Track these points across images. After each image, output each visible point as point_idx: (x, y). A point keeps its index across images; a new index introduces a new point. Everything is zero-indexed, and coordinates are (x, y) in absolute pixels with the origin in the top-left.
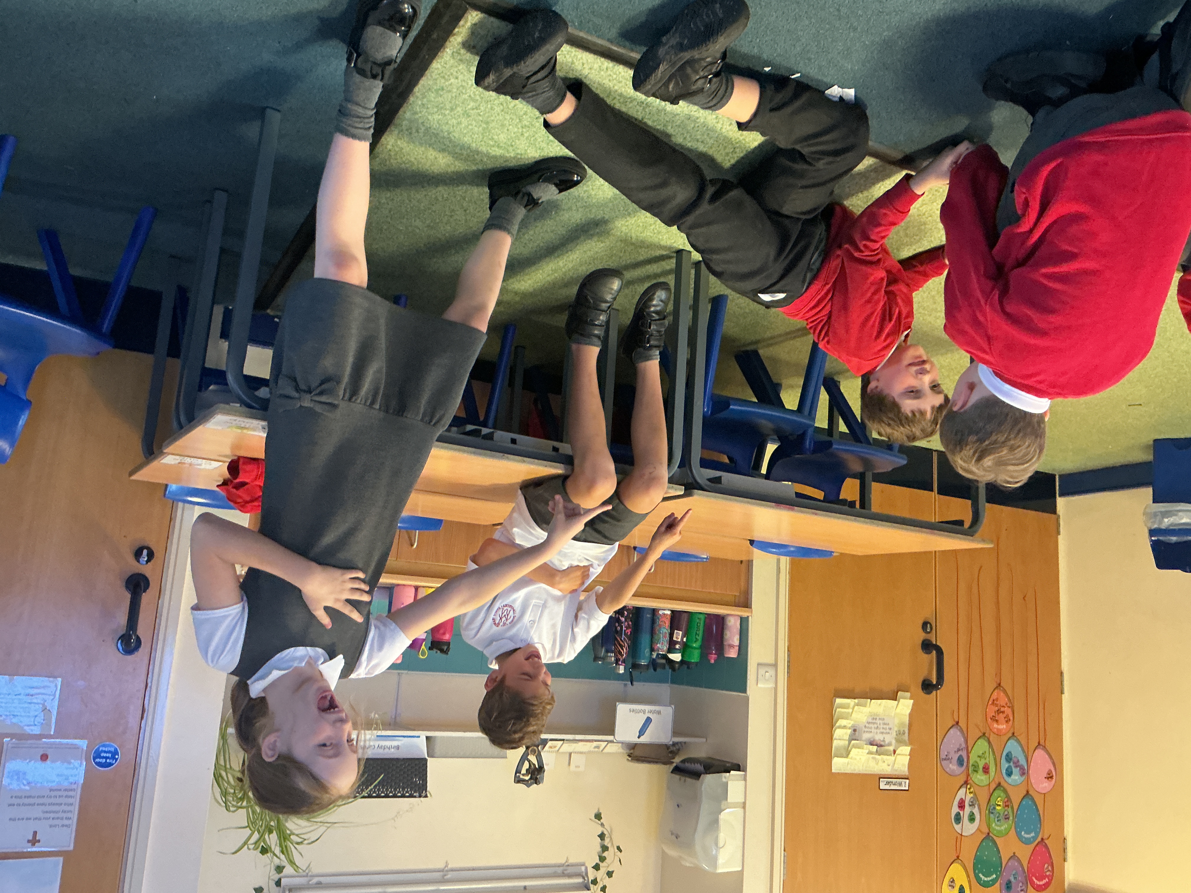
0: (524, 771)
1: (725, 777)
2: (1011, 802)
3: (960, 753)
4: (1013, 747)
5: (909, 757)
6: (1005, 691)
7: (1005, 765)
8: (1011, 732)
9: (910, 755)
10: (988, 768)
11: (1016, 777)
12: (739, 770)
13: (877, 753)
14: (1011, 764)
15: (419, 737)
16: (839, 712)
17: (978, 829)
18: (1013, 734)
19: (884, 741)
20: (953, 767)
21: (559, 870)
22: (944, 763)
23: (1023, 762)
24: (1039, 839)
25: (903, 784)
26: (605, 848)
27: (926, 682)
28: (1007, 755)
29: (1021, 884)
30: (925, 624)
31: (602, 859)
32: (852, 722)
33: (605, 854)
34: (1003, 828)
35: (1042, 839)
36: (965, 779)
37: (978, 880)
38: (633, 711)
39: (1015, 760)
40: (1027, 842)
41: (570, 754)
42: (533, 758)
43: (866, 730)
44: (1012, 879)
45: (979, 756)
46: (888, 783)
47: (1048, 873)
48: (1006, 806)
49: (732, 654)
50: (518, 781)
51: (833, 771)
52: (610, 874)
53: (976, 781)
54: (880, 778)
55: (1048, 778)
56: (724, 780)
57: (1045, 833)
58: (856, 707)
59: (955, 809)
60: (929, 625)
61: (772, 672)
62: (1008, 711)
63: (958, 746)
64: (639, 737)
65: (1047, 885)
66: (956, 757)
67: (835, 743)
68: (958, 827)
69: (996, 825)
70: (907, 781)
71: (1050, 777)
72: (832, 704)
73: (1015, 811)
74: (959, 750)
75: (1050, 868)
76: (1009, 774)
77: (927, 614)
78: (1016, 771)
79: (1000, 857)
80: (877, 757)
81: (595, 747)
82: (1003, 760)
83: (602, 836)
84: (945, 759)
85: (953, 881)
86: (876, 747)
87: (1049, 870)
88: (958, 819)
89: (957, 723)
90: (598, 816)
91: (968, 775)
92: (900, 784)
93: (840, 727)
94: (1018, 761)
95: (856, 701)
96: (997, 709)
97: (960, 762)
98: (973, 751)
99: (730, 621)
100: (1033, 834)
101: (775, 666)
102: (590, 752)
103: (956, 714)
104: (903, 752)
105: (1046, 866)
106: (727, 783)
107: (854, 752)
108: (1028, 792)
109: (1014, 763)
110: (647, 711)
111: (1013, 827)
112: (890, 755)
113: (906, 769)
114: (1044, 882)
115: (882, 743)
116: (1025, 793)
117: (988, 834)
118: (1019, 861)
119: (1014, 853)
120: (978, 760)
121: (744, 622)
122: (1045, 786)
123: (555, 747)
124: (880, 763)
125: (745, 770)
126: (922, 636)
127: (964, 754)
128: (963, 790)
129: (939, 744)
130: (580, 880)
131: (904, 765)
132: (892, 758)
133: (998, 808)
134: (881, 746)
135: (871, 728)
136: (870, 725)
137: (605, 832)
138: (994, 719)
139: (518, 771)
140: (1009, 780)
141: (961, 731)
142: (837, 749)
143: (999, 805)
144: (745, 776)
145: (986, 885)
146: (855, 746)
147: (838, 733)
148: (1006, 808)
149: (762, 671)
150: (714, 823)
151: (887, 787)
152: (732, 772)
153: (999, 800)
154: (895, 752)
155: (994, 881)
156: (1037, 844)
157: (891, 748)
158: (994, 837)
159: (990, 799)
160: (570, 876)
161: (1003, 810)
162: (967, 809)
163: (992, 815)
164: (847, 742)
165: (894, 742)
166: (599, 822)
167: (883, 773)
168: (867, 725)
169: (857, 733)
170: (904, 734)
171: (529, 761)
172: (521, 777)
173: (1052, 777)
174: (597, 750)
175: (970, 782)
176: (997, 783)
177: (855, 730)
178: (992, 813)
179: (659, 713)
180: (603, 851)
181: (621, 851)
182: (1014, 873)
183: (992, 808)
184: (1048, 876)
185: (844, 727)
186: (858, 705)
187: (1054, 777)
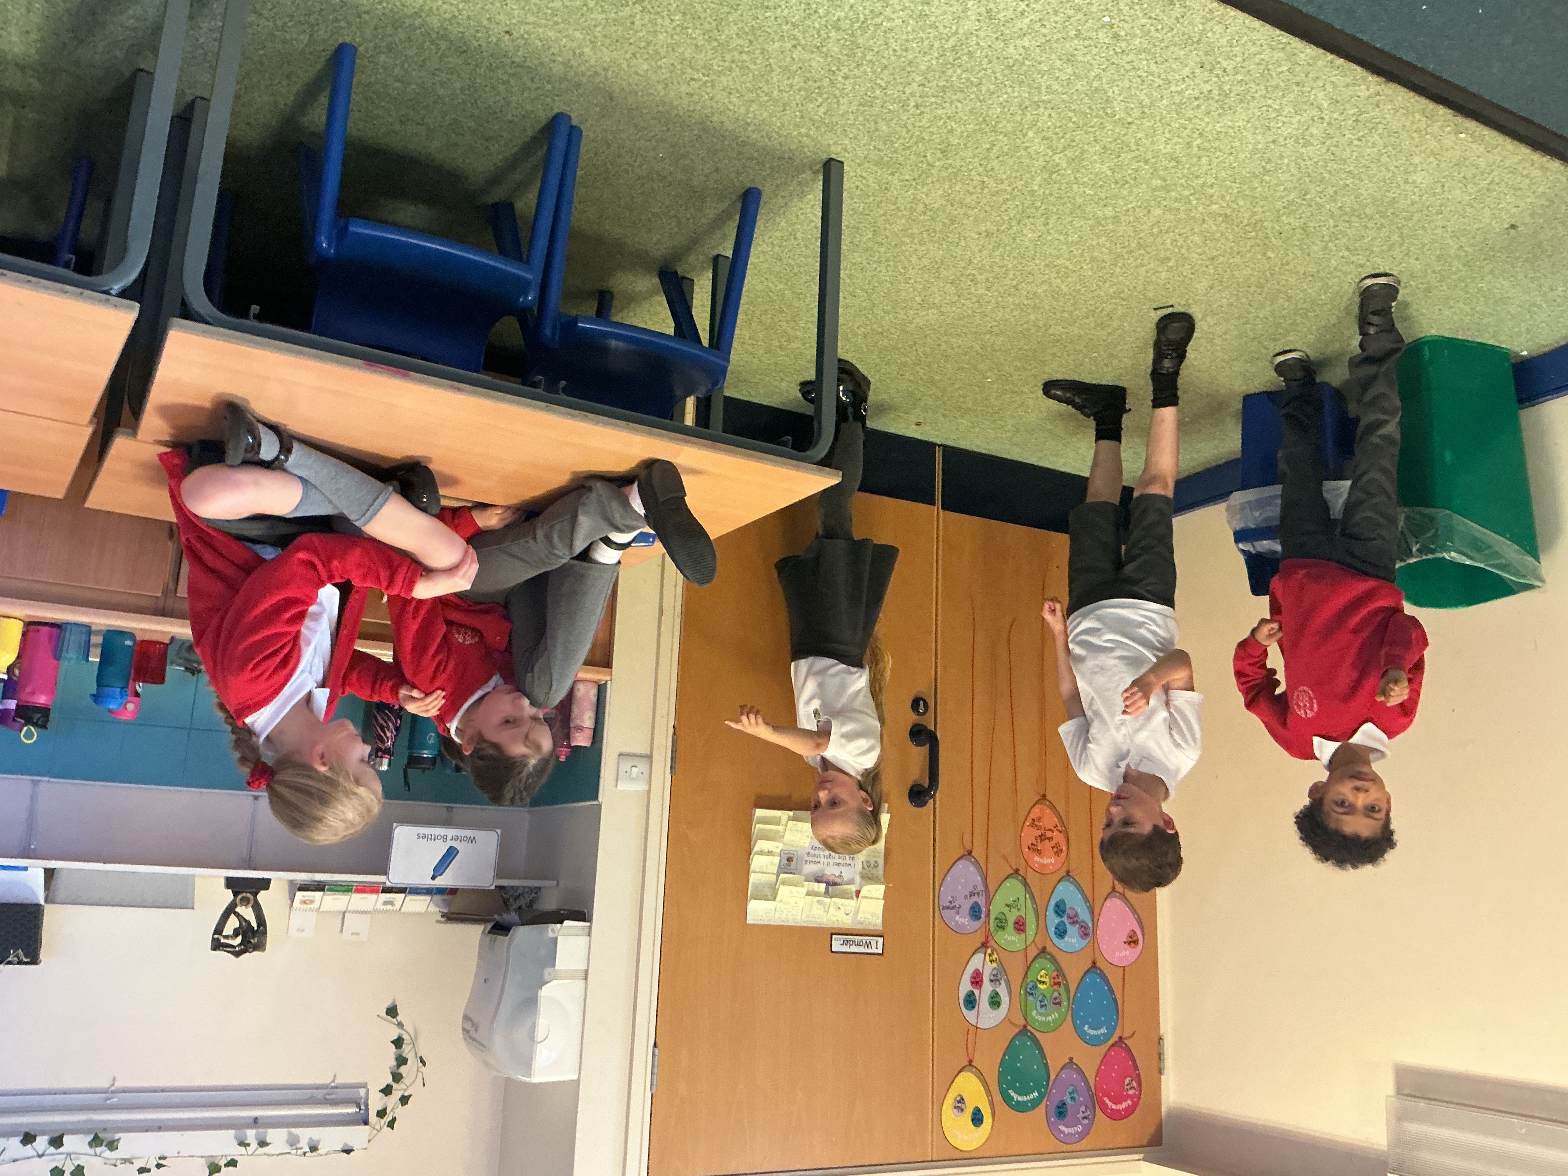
1: (553, 930)
2: (1065, 978)
3: (975, 899)
4: (1066, 892)
5: (883, 902)
6: (1054, 808)
7: (1053, 920)
8: (1064, 869)
9: (884, 898)
10: (1024, 924)
11: (1073, 940)
12: (584, 920)
13: (827, 893)
14: (1065, 919)
15: (25, 869)
16: (760, 829)
17: (1008, 1019)
18: (1068, 872)
19: (840, 876)
20: (963, 920)
21: (320, 1094)
22: (945, 913)
23: (1084, 915)
24: (1115, 1038)
25: (874, 944)
26: (401, 1061)
27: (916, 789)
28: (1057, 905)
29: (1083, 1108)
30: (916, 703)
31: (397, 1077)
32: (781, 846)
33: (403, 1070)
34: (1050, 1019)
35: (1121, 1038)
36: (983, 940)
37: (1007, 1099)
38: (425, 836)
39: (1071, 913)
40: (1093, 1042)
41: (344, 913)
42: (248, 913)
43: (810, 859)
44: (1067, 1099)
45: (1007, 905)
46: (846, 943)
47: (1131, 1092)
48: (1055, 984)
49: (582, 740)
50: (217, 946)
51: (749, 921)
52: (404, 1100)
53: (1002, 942)
54: (832, 934)
55: (1129, 943)
56: (551, 934)
57: (1126, 1027)
58: (790, 822)
59: (965, 986)
60: (922, 703)
61: (642, 766)
62: (1058, 837)
63: (971, 889)
64: (433, 878)
65: (1130, 1111)
66: (967, 904)
67: (753, 878)
68: (971, 1016)
69: (1038, 1013)
70: (881, 940)
71: (1132, 941)
72: (749, 820)
73: (1072, 994)
74: (972, 894)
75: (1134, 1084)
76: (1061, 933)
77: (922, 687)
78: (1073, 931)
79: (1046, 1066)
80: (827, 900)
81: (386, 903)
82: (1050, 913)
83: (398, 1043)
84: (948, 908)
85: (961, 1100)
86: (824, 885)
87: (1133, 1088)
88: (971, 1002)
89: (970, 853)
90: (392, 1011)
91: (988, 935)
92: (868, 945)
93: (761, 853)
94: (1077, 915)
95: (791, 813)
96: (1039, 833)
97: (975, 912)
98: (997, 897)
100: (1103, 1030)
101: (649, 757)
102: (375, 911)
103: (967, 838)
104: (874, 895)
105: (1127, 1080)
106: (556, 939)
107: (784, 891)
108: (1094, 963)
109: (1068, 917)
110: (449, 838)
111: (1069, 1019)
112: (852, 898)
113: (880, 921)
114: (1124, 1105)
115: (838, 880)
116: (1090, 965)
117: (1025, 1027)
118: (1080, 1071)
119: (1071, 1059)
120: (1006, 910)
121: (601, 690)
122: (1127, 955)
123: (312, 902)
124: (832, 910)
125: (590, 920)
126: (912, 718)
127: (981, 901)
128: (979, 956)
129: (937, 887)
131: (873, 915)
132: (852, 903)
133: (1042, 986)
134: (836, 884)
135: (818, 856)
137: (405, 1037)
138: (1033, 848)
139: (219, 930)
140: (1061, 943)
141: (977, 864)
142: (756, 886)
143: (1043, 982)
144: (590, 928)
145: (1021, 1108)
146: (784, 883)
147: (757, 862)
148: (1056, 987)
149: (626, 765)
150: (530, 1003)
151: (845, 949)
152: (567, 923)
153: (1043, 974)
154: (858, 893)
155: (1036, 1103)
156: (1112, 1046)
157: (853, 888)
158: (1037, 1034)
159: (1026, 973)
161: (1051, 989)
162: (987, 988)
163: (1030, 998)
164: (775, 877)
165: (858, 879)
166: (394, 1020)
167: (836, 926)
168: (812, 852)
169: (793, 863)
170: (876, 866)
171: (238, 915)
172: (223, 940)
173: (1136, 942)
174: (389, 907)
175: (992, 943)
176: (1040, 947)
177: (789, 860)
178: (1032, 994)
179: (472, 840)
180: (399, 1066)
181: (424, 1064)
182: (1070, 1089)
183: (1030, 986)
184: (1131, 1097)
185: (770, 853)
186: (794, 819)
187: (1140, 942)
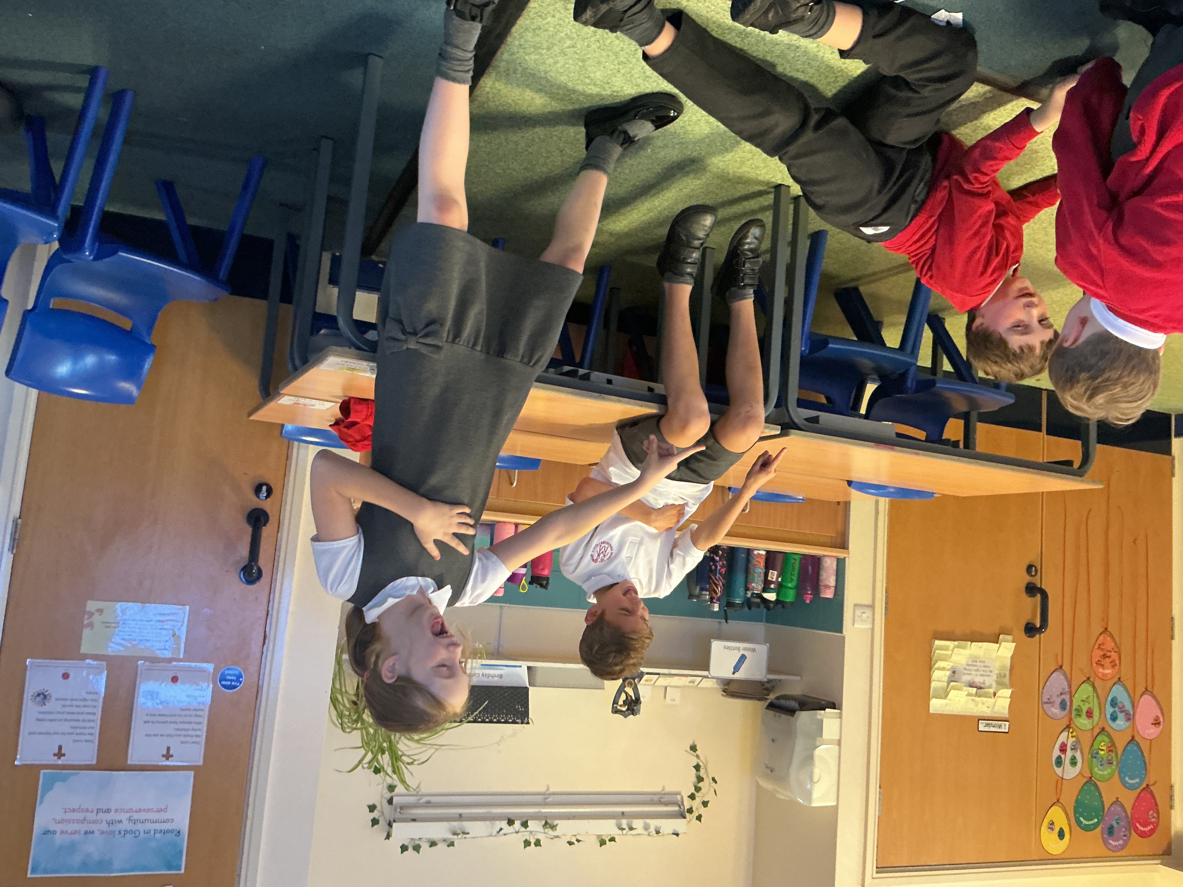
0: (621, 702)
1: (820, 715)
2: (1115, 748)
3: (1063, 697)
4: (1118, 692)
5: (1009, 700)
6: (1111, 636)
7: (1109, 710)
8: (1118, 676)
9: (1011, 697)
10: (1092, 713)
11: (1121, 723)
12: (835, 708)
13: (977, 695)
14: (1116, 709)
15: (520, 666)
16: (939, 654)
17: (1080, 773)
18: (1119, 679)
19: (984, 683)
20: (1056, 710)
21: (656, 798)
22: (1045, 706)
23: (1128, 707)
24: (1144, 786)
25: (1003, 726)
26: (700, 779)
27: (1029, 626)
28: (1112, 700)
29: (1124, 829)
30: (1029, 568)
31: (698, 789)
32: (951, 664)
33: (701, 785)
34: (1105, 773)
35: (1147, 785)
36: (1068, 723)
37: (1079, 823)
38: (728, 648)
39: (1120, 705)
40: (1131, 788)
41: (666, 688)
42: (630, 691)
43: (966, 672)
44: (1114, 823)
45: (1082, 701)
46: (987, 725)
47: (1153, 820)
48: (1110, 751)
49: (829, 594)
50: (615, 711)
51: (931, 711)
52: (705, 804)
53: (1078, 725)
54: (979, 720)
55: (1155, 724)
56: (819, 717)
57: (1152, 778)
58: (956, 649)
59: (1056, 752)
60: (1034, 569)
61: (868, 613)
62: (1114, 656)
63: (1061, 691)
64: (733, 673)
65: (1152, 831)
66: (1058, 701)
67: (933, 684)
68: (1059, 771)
69: (1099, 770)
70: (1007, 723)
71: (1157, 723)
72: (931, 646)
73: (1119, 756)
74: (1062, 694)
75: (1155, 815)
76: (1114, 718)
77: (1032, 557)
78: (1121, 716)
79: (1102, 802)
80: (977, 699)
81: (690, 682)
82: (1108, 705)
83: (697, 767)
84: (1047, 703)
85: (1052, 823)
86: (975, 689)
87: (1154, 817)
88: (1059, 762)
89: (1061, 667)
90: (693, 748)
91: (1071, 719)
92: (1000, 726)
93: (938, 669)
94: (1124, 707)
95: (956, 643)
96: (1102, 653)
97: (1063, 705)
98: (1076, 696)
99: (826, 562)
100: (1137, 780)
101: (872, 607)
102: (684, 687)
103: (1059, 658)
104: (1005, 695)
105: (1151, 812)
106: (822, 720)
107: (953, 693)
108: (1133, 737)
109: (1119, 708)
110: (741, 649)
111: (1117, 773)
112: (990, 697)
113: (1007, 711)
114: (1149, 828)
115: (982, 686)
116: (1130, 738)
117: (1091, 778)
118: (1122, 806)
119: (1117, 798)
120: (1081, 704)
121: (841, 564)
122: (1152, 732)
123: (651, 680)
124: (980, 705)
125: (840, 708)
126: (1027, 579)
127: (1067, 698)
128: (1064, 734)
129: (1041, 688)
130: (676, 808)
131: (1003, 707)
132: (992, 700)
133: (1102, 753)
134: (981, 688)
135: (971, 670)
136: (970, 668)
137: (701, 764)
138: (1099, 663)
139: (615, 702)
140: (1113, 725)
141: (1065, 674)
142: (935, 689)
143: (1102, 750)
144: (841, 714)
145: (1087, 829)
146: (954, 688)
147: (936, 674)
148: (1110, 753)
149: (858, 612)
150: (809, 759)
151: (987, 729)
152: (827, 710)
153: (1102, 744)
154: (995, 694)
155: (1096, 826)
156: (1142, 790)
157: (992, 691)
158: (1098, 783)
159: (1093, 744)
160: (666, 804)
161: (1107, 755)
162: (1069, 753)
163: (1094, 760)
164: (946, 684)
165: (994, 685)
166: (695, 754)
167: (981, 715)
168: (967, 667)
169: (956, 675)
170: (1005, 676)
171: (626, 693)
172: (619, 708)
173: (1159, 723)
174: (691, 684)
175: (1072, 725)
176: (1101, 727)
177: (954, 672)
178: (1095, 757)
179: (754, 650)
180: (699, 782)
181: (716, 782)
182: (1117, 817)
183: (1095, 751)
184: (1152, 823)
185: (943, 669)
186: (958, 647)
187: (1162, 724)
